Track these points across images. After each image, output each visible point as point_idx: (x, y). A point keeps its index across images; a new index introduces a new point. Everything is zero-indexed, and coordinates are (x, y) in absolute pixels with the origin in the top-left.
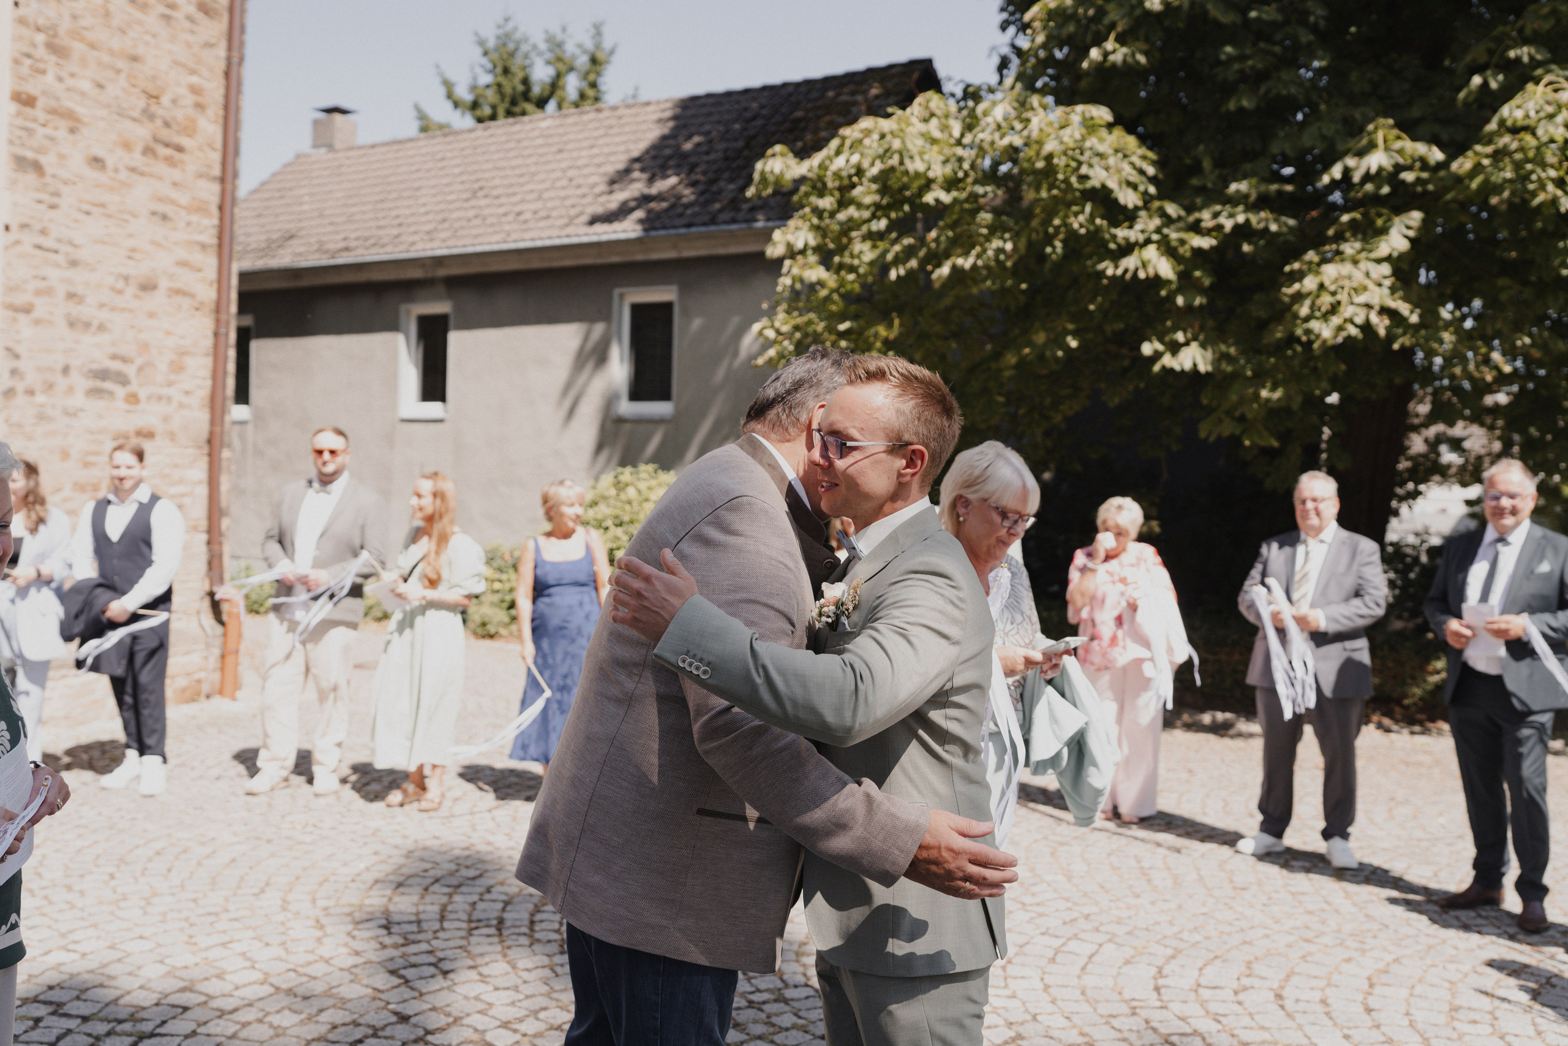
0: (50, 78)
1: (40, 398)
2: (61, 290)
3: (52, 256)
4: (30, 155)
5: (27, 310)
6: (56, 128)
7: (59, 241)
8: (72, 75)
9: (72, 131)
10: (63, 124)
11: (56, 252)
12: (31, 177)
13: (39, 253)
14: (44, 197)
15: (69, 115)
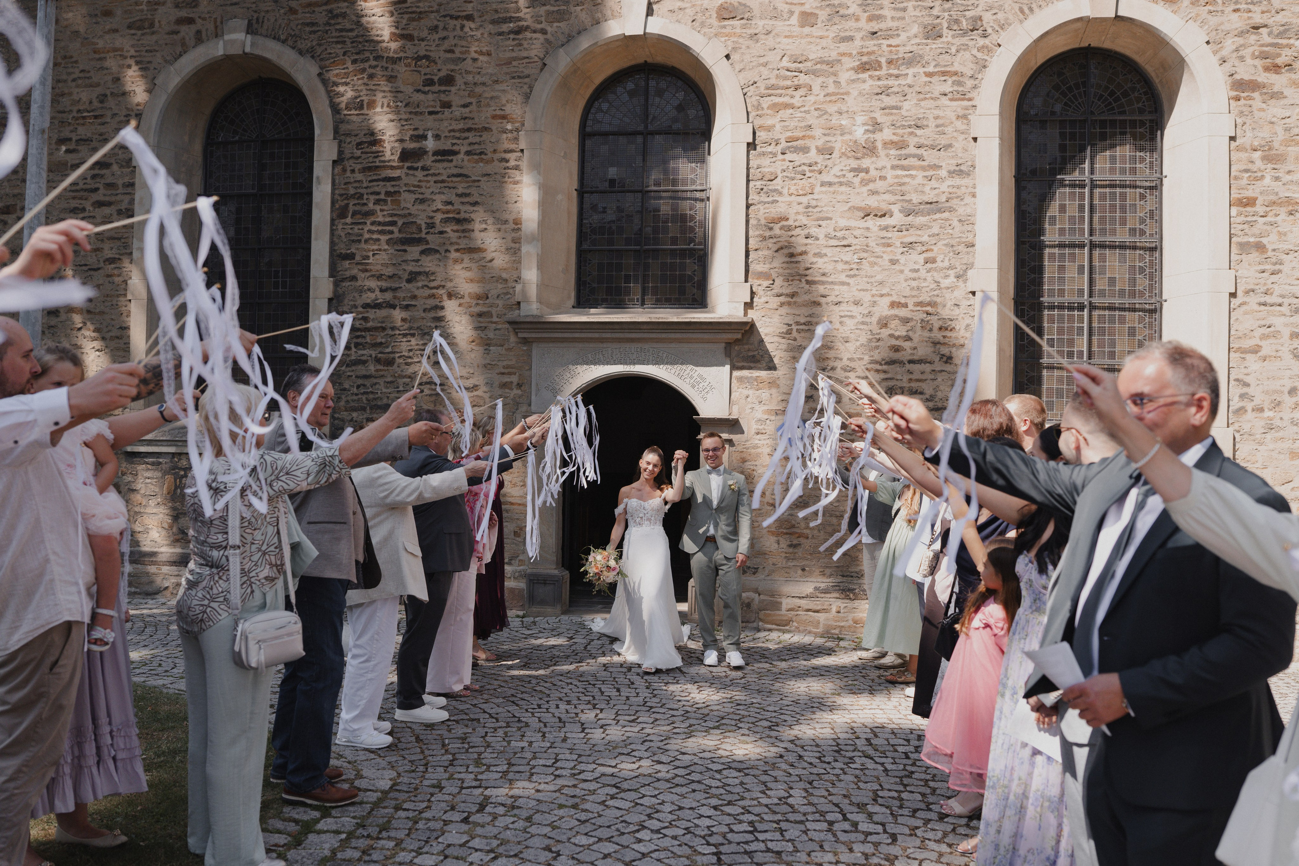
0: (1267, 181)
1: (1270, 414)
2: (1286, 333)
3: (1278, 308)
4: (1252, 240)
5: (1255, 350)
6: (1277, 215)
7: (1283, 296)
8: (1289, 172)
9: (1291, 214)
10: (1283, 211)
11: (1280, 305)
12: (1255, 256)
13: (1263, 308)
14: (1267, 267)
15: (1289, 201)
